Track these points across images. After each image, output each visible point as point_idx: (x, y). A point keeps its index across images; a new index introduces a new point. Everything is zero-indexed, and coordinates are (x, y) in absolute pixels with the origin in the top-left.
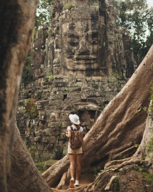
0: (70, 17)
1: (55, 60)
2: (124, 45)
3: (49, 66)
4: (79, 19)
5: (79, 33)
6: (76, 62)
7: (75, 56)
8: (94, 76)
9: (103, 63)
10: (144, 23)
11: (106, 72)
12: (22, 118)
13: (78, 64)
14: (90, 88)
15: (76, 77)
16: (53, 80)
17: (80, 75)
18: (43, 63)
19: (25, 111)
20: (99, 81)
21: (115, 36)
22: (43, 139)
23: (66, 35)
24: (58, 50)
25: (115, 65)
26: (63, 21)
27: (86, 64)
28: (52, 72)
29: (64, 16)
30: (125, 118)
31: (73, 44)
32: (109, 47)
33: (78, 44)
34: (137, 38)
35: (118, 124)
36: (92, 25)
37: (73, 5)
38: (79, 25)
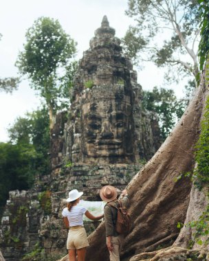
0: (91, 96)
1: (75, 146)
2: (152, 131)
3: (68, 153)
4: (101, 99)
5: (102, 114)
6: (98, 147)
7: (97, 141)
8: (119, 163)
9: (129, 148)
10: (173, 114)
11: (132, 159)
12: (36, 214)
13: (100, 149)
14: (114, 176)
15: (98, 165)
16: (71, 168)
17: (102, 162)
18: (61, 151)
19: (39, 205)
20: (124, 168)
21: (142, 120)
22: (52, 233)
23: (86, 116)
24: (78, 134)
25: (143, 152)
26: (84, 101)
27: (109, 149)
28: (71, 160)
29: (84, 96)
30: (158, 196)
31: (94, 127)
32: (136, 131)
33: (100, 126)
34: (165, 131)
35: (148, 205)
36: (117, 106)
37: (95, 84)
38: (101, 105)
